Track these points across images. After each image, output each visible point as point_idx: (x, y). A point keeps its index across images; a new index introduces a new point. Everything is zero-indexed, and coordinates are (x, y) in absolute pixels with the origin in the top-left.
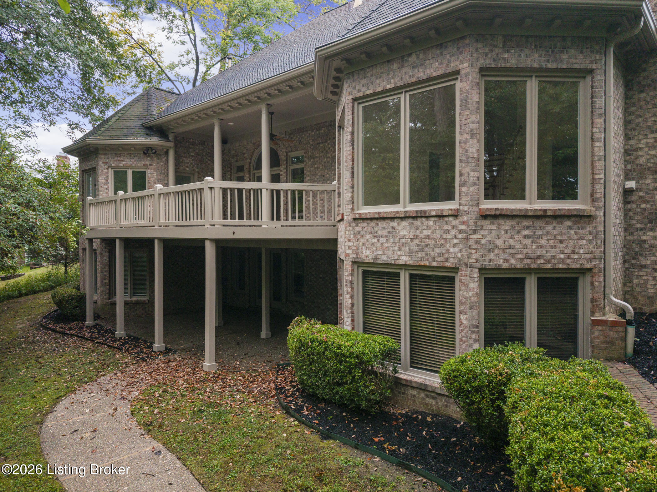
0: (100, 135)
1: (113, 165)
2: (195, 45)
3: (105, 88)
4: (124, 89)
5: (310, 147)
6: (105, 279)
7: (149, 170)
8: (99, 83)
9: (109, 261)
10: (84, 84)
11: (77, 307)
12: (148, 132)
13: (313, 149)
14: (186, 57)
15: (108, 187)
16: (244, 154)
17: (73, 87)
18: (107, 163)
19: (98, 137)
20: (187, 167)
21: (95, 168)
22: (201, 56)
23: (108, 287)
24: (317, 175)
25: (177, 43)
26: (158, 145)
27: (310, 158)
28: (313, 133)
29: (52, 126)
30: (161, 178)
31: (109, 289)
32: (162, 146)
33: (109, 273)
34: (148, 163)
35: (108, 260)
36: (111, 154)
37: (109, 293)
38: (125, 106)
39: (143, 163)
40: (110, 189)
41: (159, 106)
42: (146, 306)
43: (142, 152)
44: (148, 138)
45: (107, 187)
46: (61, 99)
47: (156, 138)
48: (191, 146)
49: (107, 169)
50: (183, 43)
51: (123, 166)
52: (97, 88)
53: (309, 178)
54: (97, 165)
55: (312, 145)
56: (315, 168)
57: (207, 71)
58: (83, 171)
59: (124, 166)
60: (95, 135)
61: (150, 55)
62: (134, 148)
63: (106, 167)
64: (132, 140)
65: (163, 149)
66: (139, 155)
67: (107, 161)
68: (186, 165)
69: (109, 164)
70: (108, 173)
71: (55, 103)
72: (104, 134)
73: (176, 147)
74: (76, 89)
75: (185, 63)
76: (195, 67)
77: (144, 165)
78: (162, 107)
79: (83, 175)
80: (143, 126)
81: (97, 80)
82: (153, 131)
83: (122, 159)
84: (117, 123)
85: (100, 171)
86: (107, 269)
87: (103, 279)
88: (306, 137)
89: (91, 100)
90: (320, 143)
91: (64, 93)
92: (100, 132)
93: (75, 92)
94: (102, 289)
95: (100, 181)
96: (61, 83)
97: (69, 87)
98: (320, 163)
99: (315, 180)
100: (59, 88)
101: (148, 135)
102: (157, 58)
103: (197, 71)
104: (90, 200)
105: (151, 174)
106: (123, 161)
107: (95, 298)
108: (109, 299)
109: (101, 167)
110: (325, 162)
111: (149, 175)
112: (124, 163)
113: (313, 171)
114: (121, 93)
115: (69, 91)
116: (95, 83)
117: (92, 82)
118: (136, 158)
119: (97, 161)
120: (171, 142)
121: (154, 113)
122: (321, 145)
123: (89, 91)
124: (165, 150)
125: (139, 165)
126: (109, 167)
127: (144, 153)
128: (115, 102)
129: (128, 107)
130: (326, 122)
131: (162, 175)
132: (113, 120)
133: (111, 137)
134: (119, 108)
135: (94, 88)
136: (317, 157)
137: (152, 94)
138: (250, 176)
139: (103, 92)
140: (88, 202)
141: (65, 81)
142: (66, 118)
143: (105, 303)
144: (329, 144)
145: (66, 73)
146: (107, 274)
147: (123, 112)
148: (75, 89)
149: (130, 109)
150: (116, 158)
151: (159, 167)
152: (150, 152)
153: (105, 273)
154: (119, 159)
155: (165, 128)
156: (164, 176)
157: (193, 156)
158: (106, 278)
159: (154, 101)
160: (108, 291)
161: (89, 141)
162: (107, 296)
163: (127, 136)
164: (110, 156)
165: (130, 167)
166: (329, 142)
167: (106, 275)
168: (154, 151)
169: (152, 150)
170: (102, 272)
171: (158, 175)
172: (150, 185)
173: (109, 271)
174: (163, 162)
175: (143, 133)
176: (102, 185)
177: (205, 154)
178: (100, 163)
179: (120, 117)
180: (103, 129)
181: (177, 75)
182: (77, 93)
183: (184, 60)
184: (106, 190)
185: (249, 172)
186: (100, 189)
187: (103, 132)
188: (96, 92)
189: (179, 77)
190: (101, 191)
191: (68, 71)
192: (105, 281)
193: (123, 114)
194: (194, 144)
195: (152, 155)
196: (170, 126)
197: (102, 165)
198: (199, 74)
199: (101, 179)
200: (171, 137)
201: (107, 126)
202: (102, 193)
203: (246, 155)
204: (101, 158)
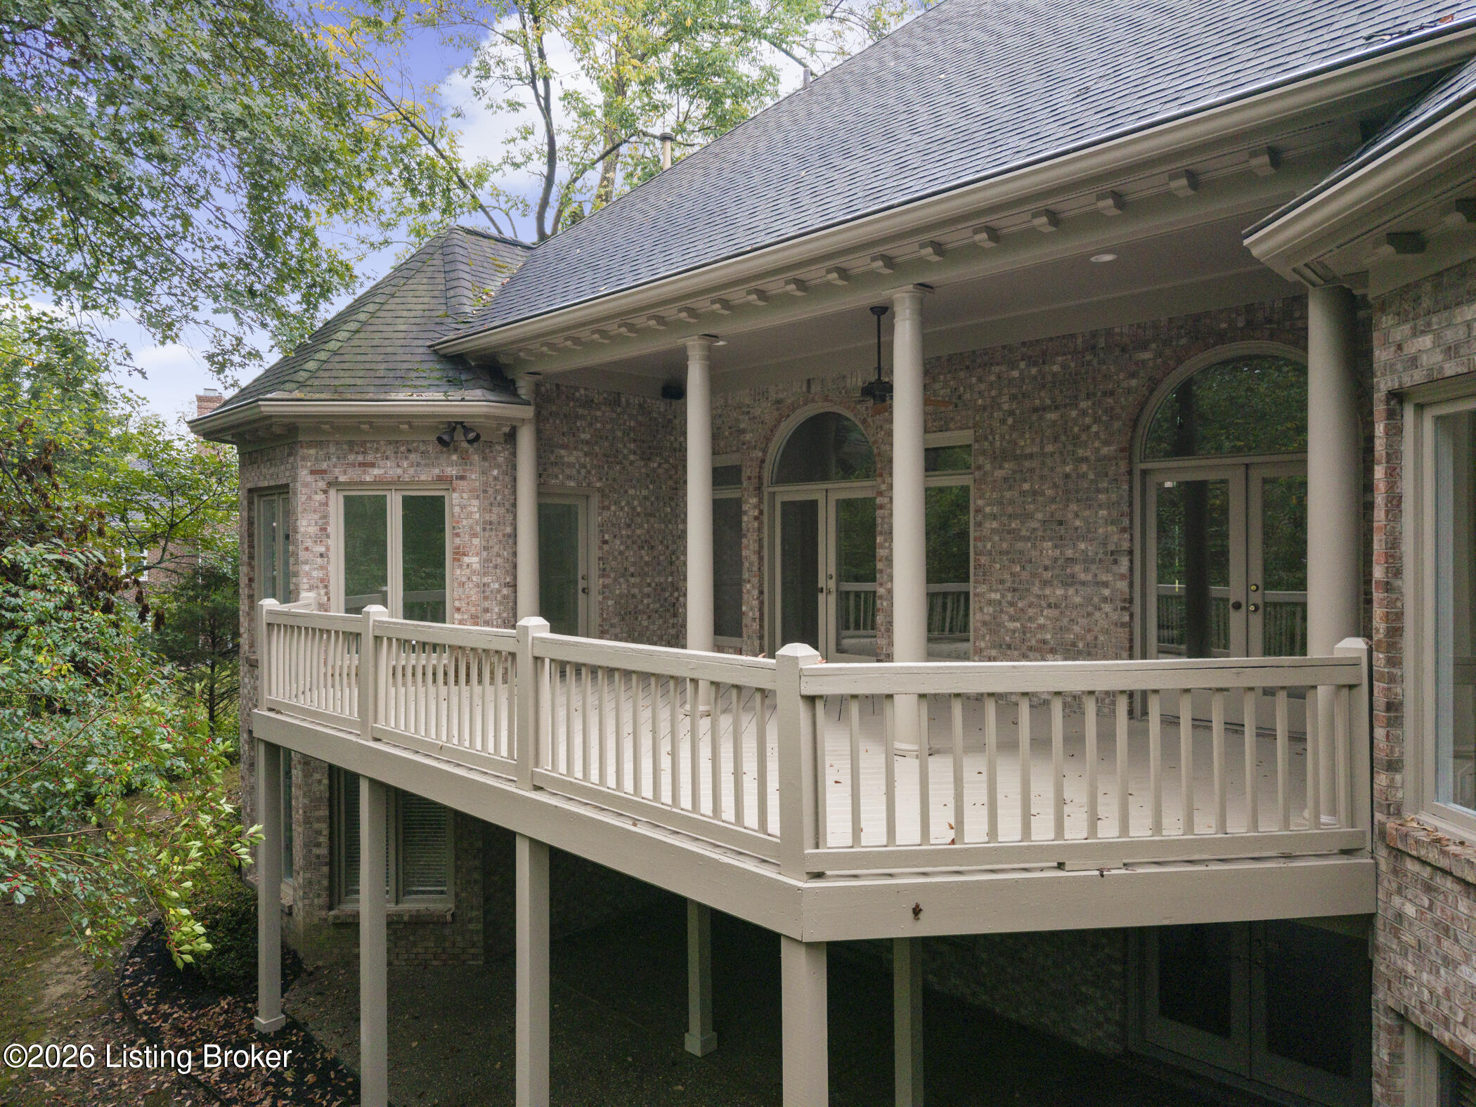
0: (302, 385)
1: (342, 479)
2: (546, 111)
3: (318, 233)
4: (362, 234)
5: (1003, 422)
6: (318, 845)
7: (455, 495)
8: (299, 217)
9: (331, 787)
10: (257, 225)
11: (230, 949)
12: (451, 374)
13: (1013, 428)
14: (521, 143)
15: (328, 549)
16: (743, 431)
17: (222, 232)
18: (324, 472)
19: (297, 394)
20: (569, 477)
21: (287, 486)
22: (560, 141)
23: (326, 869)
24: (1030, 516)
25: (500, 107)
26: (487, 416)
27: (999, 457)
28: (1015, 374)
29: (168, 341)
30: (494, 518)
31: (331, 877)
32: (496, 418)
33: (331, 827)
34: (452, 471)
35: (326, 781)
36: (337, 443)
37: (331, 889)
38: (376, 287)
39: (437, 471)
40: (332, 554)
41: (479, 285)
42: (447, 932)
43: (433, 438)
44: (456, 394)
45: (323, 549)
46: (193, 268)
47: (478, 393)
48: (580, 411)
49: (325, 492)
50: (514, 106)
51: (374, 482)
52: (296, 234)
53: (995, 525)
54: (295, 480)
55: (1011, 413)
56: (1023, 494)
57: (575, 180)
58: (250, 491)
59: (377, 482)
60: (288, 386)
61: (431, 142)
62: (409, 424)
63: (322, 484)
64: (403, 401)
65: (498, 429)
66: (422, 448)
67: (324, 466)
68: (568, 471)
69: (329, 477)
70: (326, 504)
71: (176, 280)
72: (316, 382)
73: (539, 419)
74: (233, 240)
75: (519, 159)
76: (545, 170)
77: (440, 479)
78: (488, 288)
79: (251, 503)
80: (436, 352)
81: (294, 207)
82: (469, 369)
83: (370, 458)
84: (356, 343)
85: (304, 498)
86: (324, 812)
87: (310, 844)
88: (982, 386)
89: (278, 270)
90: (1045, 409)
91: (199, 251)
92: (302, 376)
93: (230, 246)
94: (308, 875)
95: (302, 529)
96: (187, 221)
97: (212, 231)
98: (1042, 477)
99: (1024, 533)
100: (184, 238)
101: (453, 383)
102: (447, 148)
103: (550, 180)
104: (270, 612)
105: (463, 507)
106: (373, 465)
107: (287, 899)
108: (331, 908)
109: (306, 485)
110: (1067, 476)
111: (457, 509)
112: (376, 471)
113: (1011, 502)
114: (353, 243)
115: (212, 244)
116: (290, 217)
117: (278, 216)
118: (412, 456)
119: (294, 468)
120: (528, 403)
121: (468, 309)
122: (1051, 416)
123: (270, 243)
124: (506, 430)
125: (423, 478)
126: (330, 484)
127: (440, 440)
128: (345, 273)
129: (388, 290)
130: (1073, 336)
131: (495, 510)
132: (342, 335)
133: (338, 393)
134: (360, 292)
135: (286, 233)
136: (1031, 456)
137: (457, 250)
138: (761, 501)
139: (314, 244)
140: (265, 619)
141: (200, 216)
142: (207, 322)
143: (316, 921)
144: (1084, 413)
145: (208, 192)
146: (324, 827)
147: (371, 308)
148: (228, 238)
149: (393, 296)
150: (351, 457)
151: (486, 484)
152: (459, 435)
153: (316, 826)
154: (360, 458)
155: (503, 360)
156: (503, 510)
157: (587, 442)
158: (322, 839)
159: (464, 274)
160: (325, 883)
161: (267, 408)
162: (323, 900)
163: (386, 387)
164: (332, 449)
165: (396, 484)
166: (1083, 405)
167: (319, 833)
168: (471, 435)
169: (467, 430)
170: (307, 821)
171: (483, 510)
172: (457, 541)
173: (331, 817)
174: (499, 466)
175: (436, 374)
176: (309, 543)
177: (619, 434)
178: (304, 475)
179: (364, 323)
180: (311, 365)
181: (496, 194)
182: (236, 249)
183: (516, 152)
184: (319, 560)
185: (759, 488)
186: (303, 555)
187: (313, 374)
188: (292, 243)
189: (502, 199)
190: (306, 563)
191: (213, 189)
192: (316, 851)
193: (373, 314)
194: (588, 403)
195: (465, 445)
196: (522, 354)
197: (309, 478)
198: (554, 189)
199: (306, 525)
200: (524, 388)
201: (322, 356)
202: (307, 568)
203: (748, 437)
204: (304, 458)
